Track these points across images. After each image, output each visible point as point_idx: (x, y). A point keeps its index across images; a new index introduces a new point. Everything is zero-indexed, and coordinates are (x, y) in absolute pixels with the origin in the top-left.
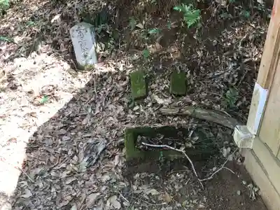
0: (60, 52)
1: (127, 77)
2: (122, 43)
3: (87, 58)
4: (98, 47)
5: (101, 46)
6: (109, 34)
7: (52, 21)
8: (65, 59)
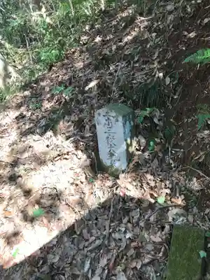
0: (83, 137)
1: (167, 227)
2: (176, 146)
3: (114, 158)
4: (134, 143)
5: (139, 142)
6: (156, 125)
7: (87, 88)
8: (86, 149)
